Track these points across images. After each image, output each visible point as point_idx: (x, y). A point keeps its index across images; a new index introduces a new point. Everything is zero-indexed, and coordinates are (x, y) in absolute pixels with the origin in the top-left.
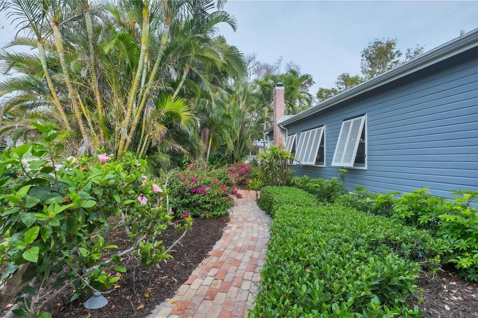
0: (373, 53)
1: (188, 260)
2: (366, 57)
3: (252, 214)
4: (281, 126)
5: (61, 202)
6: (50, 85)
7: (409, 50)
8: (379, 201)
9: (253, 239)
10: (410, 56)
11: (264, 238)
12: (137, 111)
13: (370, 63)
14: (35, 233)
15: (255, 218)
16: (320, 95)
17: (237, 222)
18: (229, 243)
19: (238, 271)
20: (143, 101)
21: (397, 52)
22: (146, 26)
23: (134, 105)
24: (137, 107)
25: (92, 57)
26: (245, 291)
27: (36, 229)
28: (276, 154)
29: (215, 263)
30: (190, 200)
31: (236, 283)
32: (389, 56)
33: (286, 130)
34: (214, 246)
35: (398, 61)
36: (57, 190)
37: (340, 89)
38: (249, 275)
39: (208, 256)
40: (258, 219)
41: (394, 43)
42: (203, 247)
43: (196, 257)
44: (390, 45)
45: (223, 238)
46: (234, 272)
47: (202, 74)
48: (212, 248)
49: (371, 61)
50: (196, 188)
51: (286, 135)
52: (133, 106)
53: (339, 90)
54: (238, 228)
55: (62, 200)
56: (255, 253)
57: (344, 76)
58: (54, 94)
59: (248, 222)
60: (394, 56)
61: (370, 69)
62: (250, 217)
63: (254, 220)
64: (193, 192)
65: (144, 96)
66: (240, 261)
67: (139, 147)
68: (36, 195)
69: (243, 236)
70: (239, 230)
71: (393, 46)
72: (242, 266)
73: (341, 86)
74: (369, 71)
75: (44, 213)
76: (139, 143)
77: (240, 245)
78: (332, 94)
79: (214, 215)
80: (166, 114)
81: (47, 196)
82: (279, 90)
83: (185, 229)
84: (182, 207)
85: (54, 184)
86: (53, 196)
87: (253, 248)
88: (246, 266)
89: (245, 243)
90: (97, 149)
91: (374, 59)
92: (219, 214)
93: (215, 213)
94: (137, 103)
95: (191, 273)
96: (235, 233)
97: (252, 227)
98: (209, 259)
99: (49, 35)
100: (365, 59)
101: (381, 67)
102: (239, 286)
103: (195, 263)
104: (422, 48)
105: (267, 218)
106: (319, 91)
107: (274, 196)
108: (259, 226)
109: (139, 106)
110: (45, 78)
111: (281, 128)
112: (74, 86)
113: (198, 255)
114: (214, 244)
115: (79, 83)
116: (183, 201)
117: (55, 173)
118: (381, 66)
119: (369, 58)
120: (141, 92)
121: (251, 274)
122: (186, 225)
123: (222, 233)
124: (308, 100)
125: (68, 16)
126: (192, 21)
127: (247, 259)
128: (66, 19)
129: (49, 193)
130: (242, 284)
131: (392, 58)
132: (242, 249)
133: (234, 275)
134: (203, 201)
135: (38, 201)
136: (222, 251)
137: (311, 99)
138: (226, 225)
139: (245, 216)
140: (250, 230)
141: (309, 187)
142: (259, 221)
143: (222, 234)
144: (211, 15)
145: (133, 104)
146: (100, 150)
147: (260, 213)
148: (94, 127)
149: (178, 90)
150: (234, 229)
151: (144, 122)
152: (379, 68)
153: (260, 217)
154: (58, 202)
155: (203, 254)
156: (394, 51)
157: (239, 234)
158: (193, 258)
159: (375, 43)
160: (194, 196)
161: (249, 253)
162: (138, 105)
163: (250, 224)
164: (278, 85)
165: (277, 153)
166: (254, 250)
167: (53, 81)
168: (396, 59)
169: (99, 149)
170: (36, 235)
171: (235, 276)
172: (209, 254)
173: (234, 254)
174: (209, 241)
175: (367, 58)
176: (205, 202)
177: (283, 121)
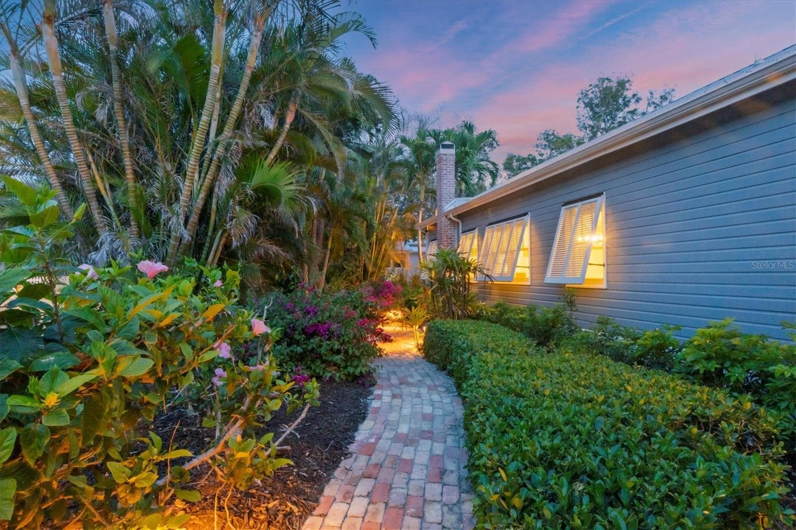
0: (595, 96)
1: (313, 466)
2: (584, 103)
3: (413, 370)
4: (451, 216)
5: (70, 365)
6: (35, 137)
7: (651, 94)
8: (648, 342)
9: (425, 417)
10: (654, 103)
11: (444, 415)
12: (201, 186)
13: (591, 113)
14: (5, 444)
15: (419, 378)
16: (508, 166)
17: (391, 386)
18: (384, 426)
19: (411, 482)
20: (213, 168)
21: (634, 96)
22: (219, 30)
23: (196, 176)
24: (202, 179)
25: (116, 85)
26: (434, 525)
27: (7, 436)
28: (450, 263)
29: (364, 468)
30: (304, 346)
31: (413, 508)
32: (621, 101)
33: (458, 223)
34: (356, 434)
35: (635, 110)
36: (58, 338)
37: (542, 155)
38: (433, 490)
39: (349, 456)
40: (426, 378)
41: (628, 81)
42: (337, 437)
43: (327, 459)
44: (622, 84)
45: (369, 416)
46: (405, 486)
47: (319, 119)
48: (353, 438)
49: (592, 109)
50: (315, 325)
51: (458, 232)
52: (194, 176)
53: (540, 158)
54: (394, 396)
55: (72, 360)
56: (435, 444)
57: (548, 135)
58: (42, 153)
59: (409, 384)
60: (629, 101)
61: (591, 123)
62: (411, 376)
63: (420, 381)
64: (310, 333)
65: (215, 158)
66: (411, 462)
67: (205, 252)
68: (8, 351)
69: (406, 411)
70: (397, 402)
71: (627, 85)
72: (418, 474)
73: (543, 151)
74: (590, 126)
75: (31, 396)
76: (204, 245)
77: (404, 429)
78: (529, 164)
79: (349, 374)
80: (255, 190)
81: (34, 352)
82: (446, 155)
83: (305, 404)
84: (291, 361)
85: (50, 323)
86: (49, 352)
87: (429, 435)
88: (425, 471)
89: (413, 426)
90: (131, 253)
91: (597, 105)
92: (357, 372)
93: (351, 370)
94: (200, 173)
95: (322, 491)
96: (391, 407)
97: (418, 395)
98: (352, 460)
99: (34, 44)
100: (582, 105)
101: (608, 120)
102: (421, 516)
103: (326, 471)
104: (673, 90)
105: (441, 378)
106: (508, 159)
107: (454, 337)
108: (431, 392)
109: (205, 178)
110: (25, 123)
111: (450, 219)
112: (81, 138)
113: (331, 454)
114: (356, 430)
115: (91, 133)
116: (291, 348)
117: (55, 299)
118: (609, 117)
119: (589, 105)
120: (208, 152)
121: (437, 488)
122: (306, 396)
123: (366, 406)
124: (491, 173)
125: (70, 10)
126: (301, 28)
127: (422, 458)
128: (66, 14)
129: (42, 346)
130: (426, 510)
131: (626, 104)
132: (409, 437)
133: (405, 491)
134: (328, 348)
135: (16, 365)
136: (372, 443)
137: (497, 171)
138: (371, 393)
139: (402, 375)
140: (415, 400)
141: (509, 319)
142: (428, 382)
143: (367, 410)
144: (335, 19)
145: (194, 173)
146: (137, 256)
147: (426, 368)
148: (119, 216)
149: (275, 151)
150: (386, 399)
151: (214, 206)
152: (604, 121)
153: (428, 375)
154: (63, 366)
155: (340, 451)
156: (629, 94)
157: (398, 409)
158: (322, 459)
159: (599, 79)
160: (312, 341)
161: (425, 445)
162: (202, 175)
163: (414, 390)
164: (445, 146)
165: (452, 261)
166: (431, 438)
167: (41, 129)
168: (632, 106)
169: (133, 254)
170: (7, 450)
171: (408, 495)
172: (350, 450)
173: (396, 449)
174: (346, 425)
175: (586, 105)
176: (332, 350)
177: (452, 207)
